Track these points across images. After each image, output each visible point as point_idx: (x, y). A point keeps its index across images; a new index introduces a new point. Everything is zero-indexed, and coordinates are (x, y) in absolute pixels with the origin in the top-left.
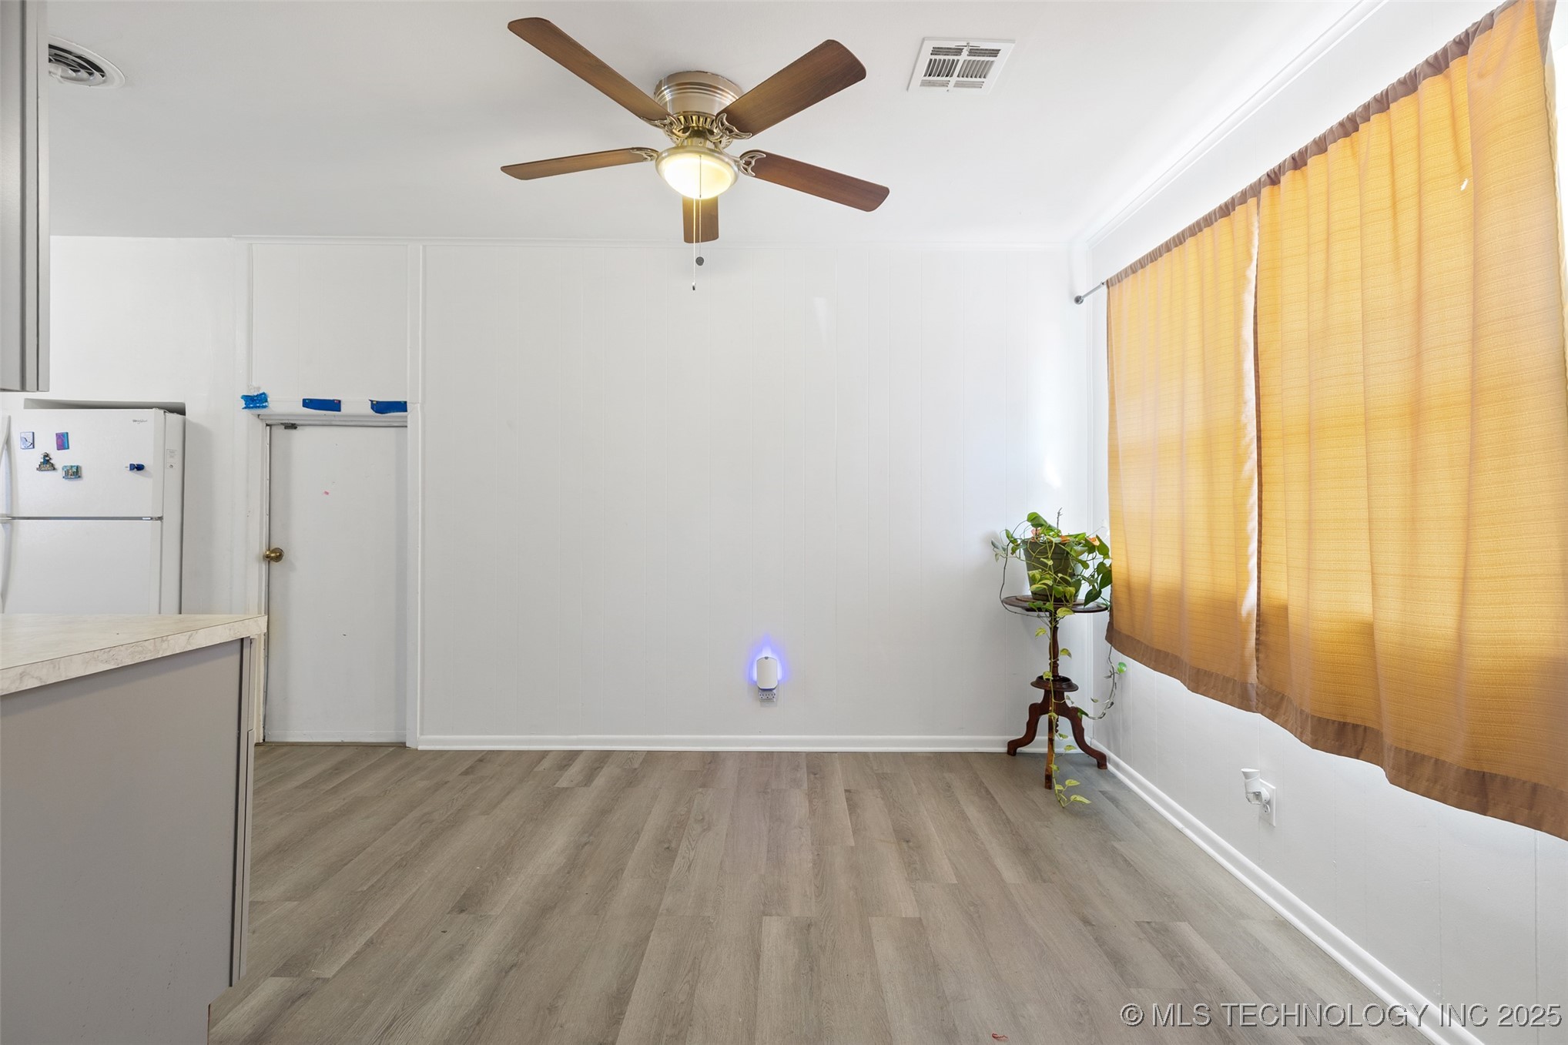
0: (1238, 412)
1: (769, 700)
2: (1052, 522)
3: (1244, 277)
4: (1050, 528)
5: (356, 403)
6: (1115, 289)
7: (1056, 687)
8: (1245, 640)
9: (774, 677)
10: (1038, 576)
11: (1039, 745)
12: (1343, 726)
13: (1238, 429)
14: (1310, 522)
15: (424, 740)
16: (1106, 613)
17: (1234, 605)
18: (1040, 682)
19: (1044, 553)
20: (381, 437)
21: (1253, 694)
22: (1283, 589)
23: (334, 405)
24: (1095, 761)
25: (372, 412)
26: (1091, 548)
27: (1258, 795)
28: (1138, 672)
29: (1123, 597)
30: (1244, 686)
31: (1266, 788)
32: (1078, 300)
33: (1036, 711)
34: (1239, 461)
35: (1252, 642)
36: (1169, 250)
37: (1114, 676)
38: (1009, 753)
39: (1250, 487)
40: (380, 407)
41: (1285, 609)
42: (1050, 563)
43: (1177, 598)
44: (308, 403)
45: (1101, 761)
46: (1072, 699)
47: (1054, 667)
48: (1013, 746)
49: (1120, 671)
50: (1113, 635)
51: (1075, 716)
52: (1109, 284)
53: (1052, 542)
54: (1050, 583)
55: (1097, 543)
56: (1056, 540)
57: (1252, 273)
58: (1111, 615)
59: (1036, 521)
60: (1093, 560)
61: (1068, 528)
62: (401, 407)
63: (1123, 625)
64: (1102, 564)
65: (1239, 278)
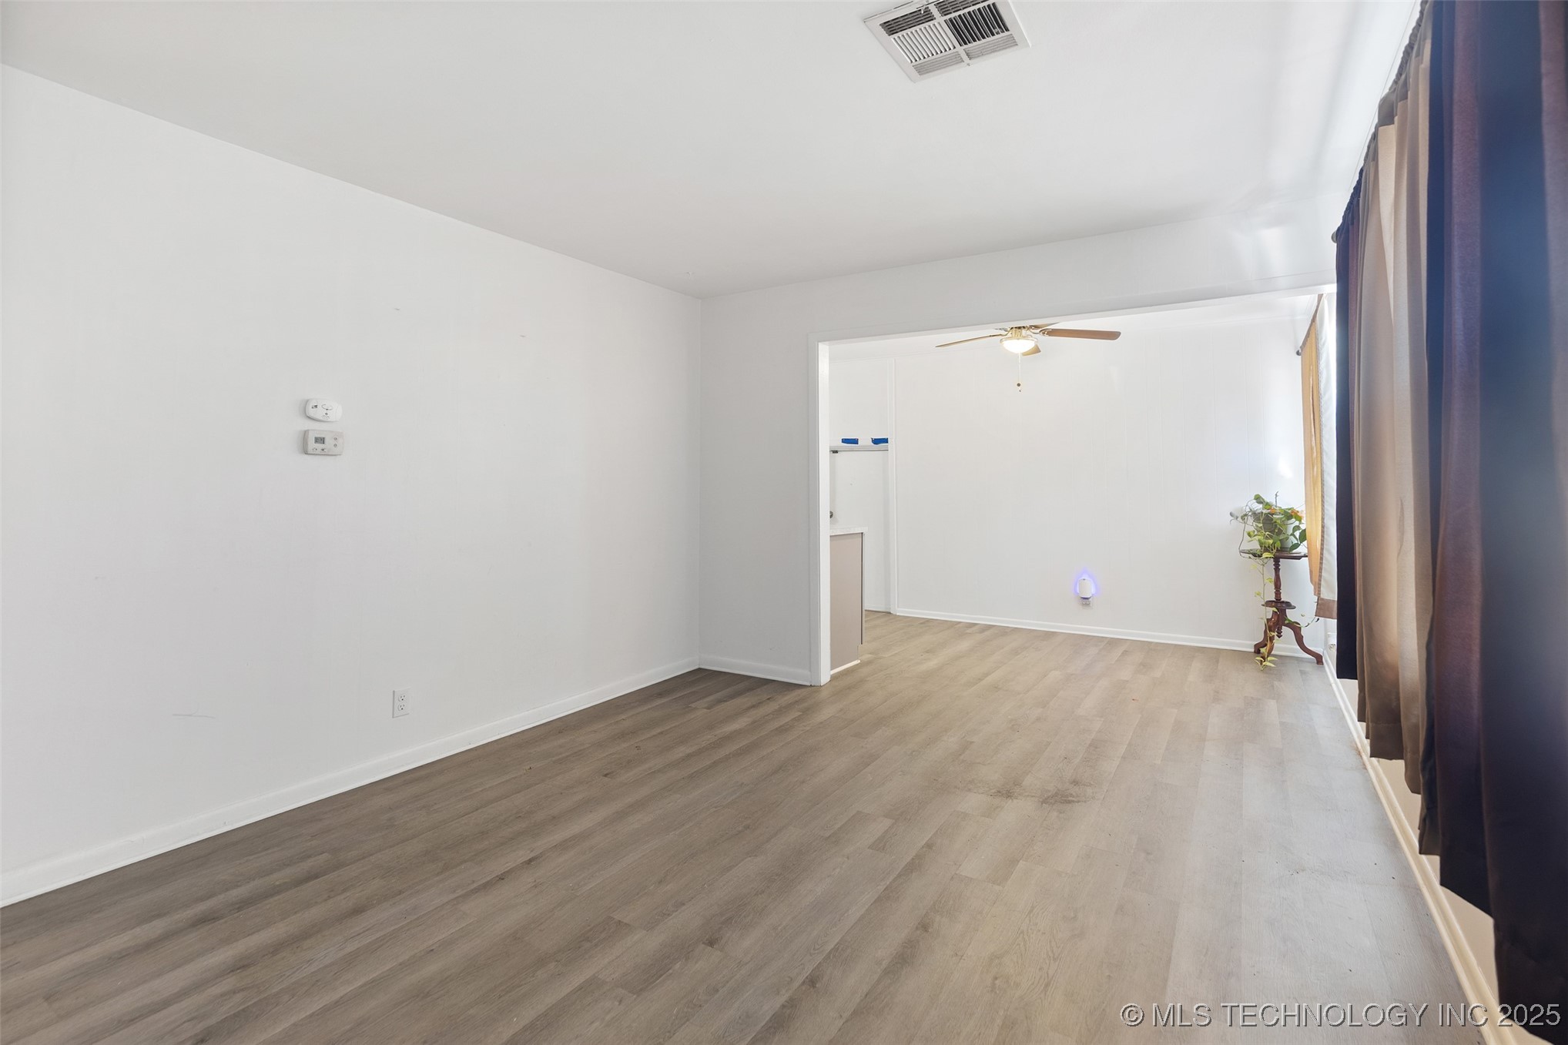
1: (1088, 605)
4: (1268, 504)
5: (865, 441)
7: (1281, 607)
9: (1089, 590)
15: (900, 611)
18: (1269, 604)
20: (876, 455)
23: (855, 441)
25: (872, 444)
26: (1292, 516)
32: (1298, 353)
33: (1269, 624)
40: (876, 441)
44: (845, 441)
45: (1319, 660)
46: (1292, 616)
47: (1278, 593)
48: (1258, 648)
51: (1296, 628)
55: (1294, 513)
59: (1258, 498)
62: (885, 441)
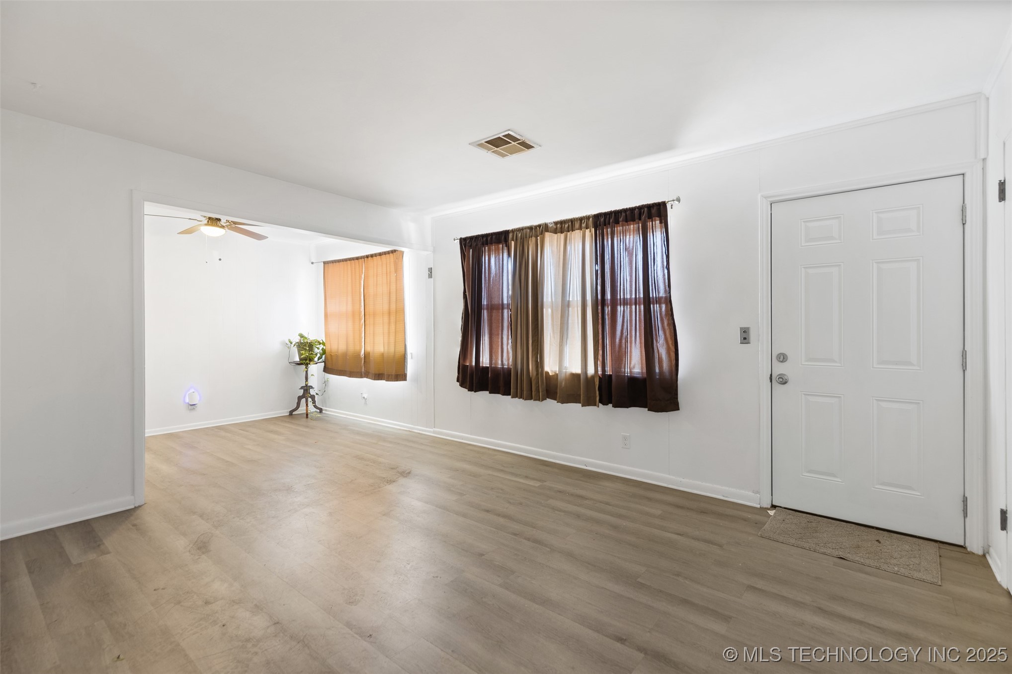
0: (360, 308)
1: (193, 409)
2: (306, 336)
3: (361, 277)
4: (306, 338)
6: (326, 265)
7: (306, 389)
8: (361, 361)
9: (195, 399)
10: (304, 353)
11: (302, 410)
12: (379, 374)
13: (360, 312)
14: (374, 333)
16: (323, 363)
17: (359, 355)
18: (302, 388)
19: (305, 345)
21: (363, 374)
22: (369, 349)
24: (319, 411)
26: (320, 344)
27: (364, 398)
28: (334, 379)
29: (329, 357)
30: (361, 372)
31: (365, 396)
32: (312, 263)
33: (300, 398)
34: (360, 320)
35: (363, 362)
36: (343, 261)
37: (326, 383)
38: (290, 415)
39: (362, 326)
41: (369, 353)
42: (308, 348)
43: (345, 355)
45: (321, 410)
46: (312, 392)
47: (306, 382)
48: (291, 413)
49: (328, 380)
50: (326, 370)
51: (313, 397)
52: (324, 263)
53: (307, 342)
54: (307, 354)
55: (321, 342)
56: (309, 341)
57: (363, 277)
58: (325, 364)
59: (301, 336)
60: (321, 347)
61: (311, 337)
63: (329, 366)
64: (323, 348)
65: (360, 277)
